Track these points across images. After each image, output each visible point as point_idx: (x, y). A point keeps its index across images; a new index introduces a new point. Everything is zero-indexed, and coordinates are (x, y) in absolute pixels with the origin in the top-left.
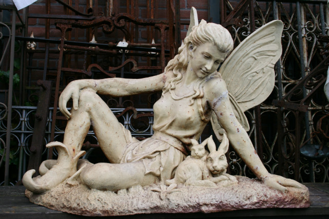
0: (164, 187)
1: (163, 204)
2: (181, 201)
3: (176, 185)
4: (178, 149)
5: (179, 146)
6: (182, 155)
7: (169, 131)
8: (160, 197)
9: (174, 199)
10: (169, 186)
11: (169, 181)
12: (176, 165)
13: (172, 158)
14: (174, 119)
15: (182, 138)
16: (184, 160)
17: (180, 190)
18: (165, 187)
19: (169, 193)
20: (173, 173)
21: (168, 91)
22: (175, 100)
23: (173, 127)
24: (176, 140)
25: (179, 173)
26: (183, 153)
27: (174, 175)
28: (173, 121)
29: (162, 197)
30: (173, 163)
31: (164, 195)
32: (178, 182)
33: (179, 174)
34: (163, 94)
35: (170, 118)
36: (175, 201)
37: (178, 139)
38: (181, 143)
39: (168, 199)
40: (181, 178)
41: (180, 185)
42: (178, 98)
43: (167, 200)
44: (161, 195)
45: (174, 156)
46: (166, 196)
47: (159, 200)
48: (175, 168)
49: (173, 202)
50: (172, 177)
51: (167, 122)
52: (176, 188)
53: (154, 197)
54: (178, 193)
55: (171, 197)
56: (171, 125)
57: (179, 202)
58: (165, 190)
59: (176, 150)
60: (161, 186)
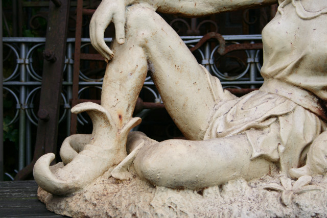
0: (287, 183)
1: (288, 213)
2: (322, 208)
3: (309, 179)
4: (311, 111)
5: (313, 105)
6: (319, 122)
7: (293, 79)
8: (281, 200)
9: (307, 203)
10: (296, 179)
11: (296, 171)
12: (308, 141)
13: (300, 129)
14: (302, 54)
15: (318, 90)
16: (322, 131)
17: (318, 187)
18: (290, 181)
19: (298, 194)
20: (303, 156)
21: (290, 2)
22: (304, 19)
23: (301, 70)
24: (306, 93)
25: (314, 156)
26: (320, 117)
27: (305, 158)
28: (301, 60)
29: (285, 201)
30: (302, 137)
31: (290, 197)
32: (313, 171)
33: (315, 158)
34: (279, 9)
35: (294, 53)
36: (310, 209)
37: (311, 92)
38: (316, 100)
39: (297, 205)
40: (318, 164)
41: (318, 178)
42: (310, 15)
43: (294, 207)
44: (284, 197)
45: (304, 124)
46: (293, 198)
47: (279, 206)
48: (307, 146)
49: (306, 209)
50: (302, 164)
51: (289, 61)
52: (310, 184)
53: (270, 200)
54: (314, 192)
55: (303, 200)
56: (297, 66)
57: (317, 210)
58: (290, 187)
59: (308, 112)
60: (283, 180)
